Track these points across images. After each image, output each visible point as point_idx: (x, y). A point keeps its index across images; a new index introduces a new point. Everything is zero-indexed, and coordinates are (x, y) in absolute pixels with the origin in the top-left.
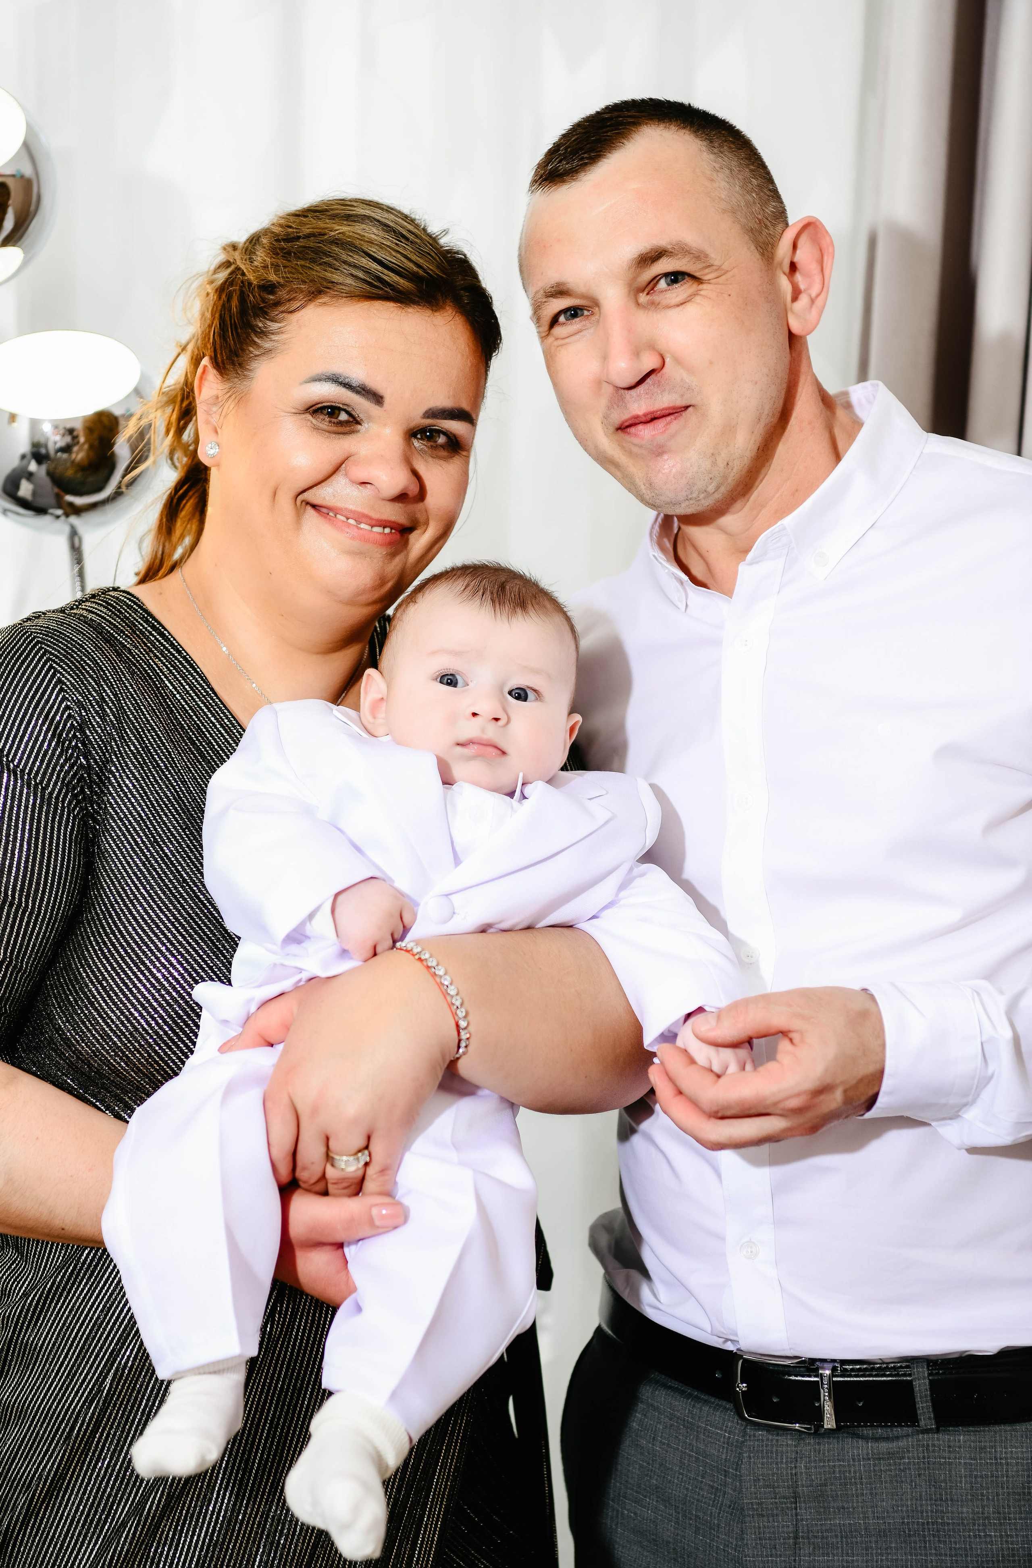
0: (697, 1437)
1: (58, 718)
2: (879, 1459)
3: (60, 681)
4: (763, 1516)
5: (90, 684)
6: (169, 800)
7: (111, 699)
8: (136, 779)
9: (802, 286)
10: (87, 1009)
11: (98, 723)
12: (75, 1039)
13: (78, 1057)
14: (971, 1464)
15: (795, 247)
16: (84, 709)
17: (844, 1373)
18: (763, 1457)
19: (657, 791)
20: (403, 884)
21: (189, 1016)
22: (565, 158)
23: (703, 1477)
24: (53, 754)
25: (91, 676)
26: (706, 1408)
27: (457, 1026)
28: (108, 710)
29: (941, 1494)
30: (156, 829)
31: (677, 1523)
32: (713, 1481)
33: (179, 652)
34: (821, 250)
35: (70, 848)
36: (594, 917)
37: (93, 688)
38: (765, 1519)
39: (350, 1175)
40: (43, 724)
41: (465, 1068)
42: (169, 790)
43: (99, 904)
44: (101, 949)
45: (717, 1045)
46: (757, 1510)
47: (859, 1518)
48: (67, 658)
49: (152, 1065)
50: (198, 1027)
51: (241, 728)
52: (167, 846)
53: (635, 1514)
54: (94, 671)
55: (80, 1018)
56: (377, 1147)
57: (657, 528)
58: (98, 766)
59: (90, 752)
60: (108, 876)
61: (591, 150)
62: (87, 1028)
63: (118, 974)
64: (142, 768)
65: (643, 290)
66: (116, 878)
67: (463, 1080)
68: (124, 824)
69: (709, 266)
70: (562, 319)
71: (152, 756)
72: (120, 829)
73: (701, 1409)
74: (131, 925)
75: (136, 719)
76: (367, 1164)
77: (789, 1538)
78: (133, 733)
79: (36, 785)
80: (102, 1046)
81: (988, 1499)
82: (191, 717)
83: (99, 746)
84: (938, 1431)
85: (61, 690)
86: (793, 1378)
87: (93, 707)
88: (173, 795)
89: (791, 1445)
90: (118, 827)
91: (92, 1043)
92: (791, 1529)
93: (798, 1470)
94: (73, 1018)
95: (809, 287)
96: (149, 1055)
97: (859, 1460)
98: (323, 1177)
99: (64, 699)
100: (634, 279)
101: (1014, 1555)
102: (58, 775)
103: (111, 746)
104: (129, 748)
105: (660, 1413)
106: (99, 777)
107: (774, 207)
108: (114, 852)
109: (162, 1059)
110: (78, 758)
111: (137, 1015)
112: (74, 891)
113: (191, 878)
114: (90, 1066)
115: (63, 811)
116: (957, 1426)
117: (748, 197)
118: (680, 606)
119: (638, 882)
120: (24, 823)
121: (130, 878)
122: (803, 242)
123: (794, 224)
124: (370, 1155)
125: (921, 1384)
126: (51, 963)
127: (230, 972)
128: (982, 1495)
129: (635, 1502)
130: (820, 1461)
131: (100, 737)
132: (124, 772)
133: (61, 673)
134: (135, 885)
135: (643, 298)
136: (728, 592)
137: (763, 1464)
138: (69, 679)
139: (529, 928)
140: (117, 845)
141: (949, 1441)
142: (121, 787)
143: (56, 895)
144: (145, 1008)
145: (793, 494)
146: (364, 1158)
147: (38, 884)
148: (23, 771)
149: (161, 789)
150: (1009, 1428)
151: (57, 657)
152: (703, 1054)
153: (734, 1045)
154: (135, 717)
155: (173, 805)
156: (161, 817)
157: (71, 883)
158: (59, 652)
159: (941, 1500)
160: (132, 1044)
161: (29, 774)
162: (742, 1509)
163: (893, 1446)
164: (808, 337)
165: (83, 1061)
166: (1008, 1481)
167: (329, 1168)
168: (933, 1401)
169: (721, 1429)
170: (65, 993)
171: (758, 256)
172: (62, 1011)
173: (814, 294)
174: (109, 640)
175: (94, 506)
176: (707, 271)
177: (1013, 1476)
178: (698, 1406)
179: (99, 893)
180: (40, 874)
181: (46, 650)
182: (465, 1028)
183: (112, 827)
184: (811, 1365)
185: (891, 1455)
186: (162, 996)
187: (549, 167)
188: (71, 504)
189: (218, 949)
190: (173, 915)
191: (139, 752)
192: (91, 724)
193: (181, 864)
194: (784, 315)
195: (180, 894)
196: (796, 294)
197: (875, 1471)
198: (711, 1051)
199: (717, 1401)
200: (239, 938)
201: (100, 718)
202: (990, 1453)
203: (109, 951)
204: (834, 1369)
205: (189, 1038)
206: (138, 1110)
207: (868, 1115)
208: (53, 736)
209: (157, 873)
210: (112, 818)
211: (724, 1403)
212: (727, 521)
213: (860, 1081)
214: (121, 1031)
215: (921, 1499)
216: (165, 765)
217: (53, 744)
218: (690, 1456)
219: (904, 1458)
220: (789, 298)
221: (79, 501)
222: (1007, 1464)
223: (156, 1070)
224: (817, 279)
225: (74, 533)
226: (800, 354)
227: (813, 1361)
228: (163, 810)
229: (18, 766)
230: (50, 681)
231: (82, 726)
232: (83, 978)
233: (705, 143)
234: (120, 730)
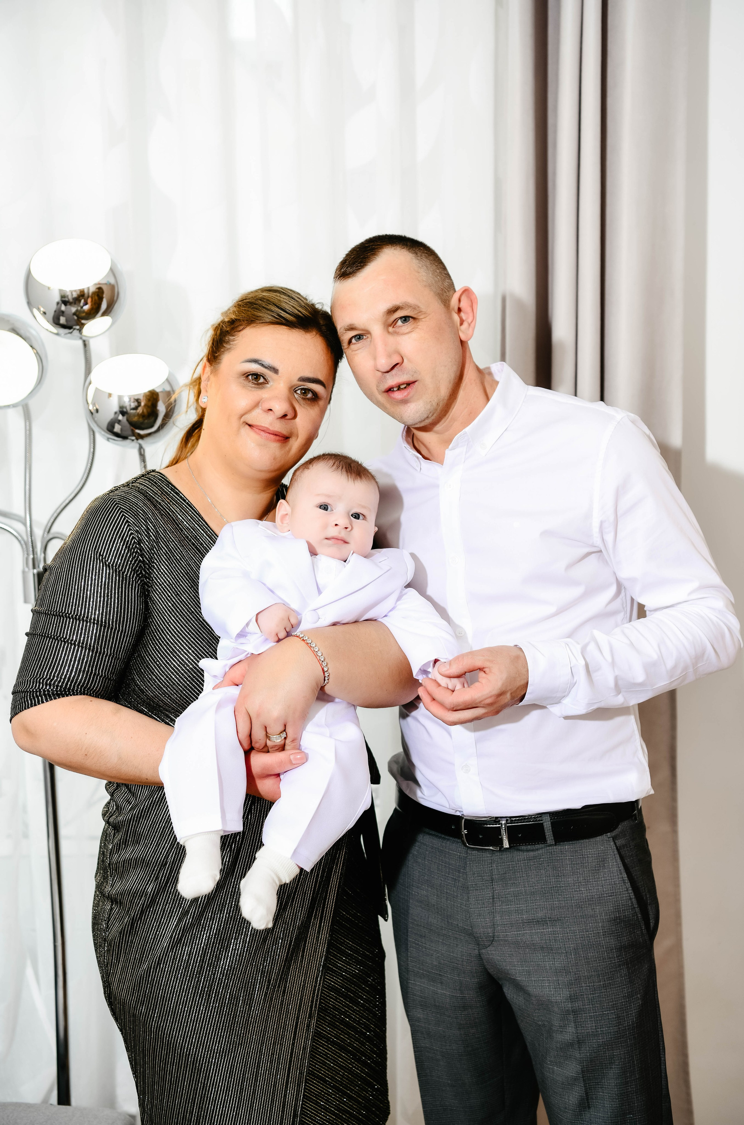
0: (445, 856)
1: (127, 539)
2: (530, 860)
3: (127, 521)
4: (477, 890)
5: (142, 522)
6: (183, 574)
7: (152, 529)
8: (167, 565)
9: (464, 318)
10: (150, 675)
11: (146, 540)
12: (145, 689)
13: (147, 698)
14: (571, 859)
15: (460, 301)
16: (140, 534)
17: (511, 822)
18: (476, 863)
19: (413, 556)
20: (295, 605)
21: (199, 676)
22: (351, 265)
23: (449, 874)
24: (126, 556)
25: (142, 518)
26: (448, 843)
27: (323, 670)
28: (151, 534)
29: (558, 874)
30: (177, 589)
31: (437, 896)
32: (453, 876)
33: (185, 501)
34: (471, 301)
35: (138, 599)
36: (386, 616)
37: (143, 523)
38: (479, 891)
39: (278, 744)
40: (121, 542)
41: (327, 689)
42: (183, 570)
43: (153, 626)
44: (155, 647)
45: (450, 677)
46: (475, 887)
47: (522, 888)
48: (130, 510)
49: (182, 700)
50: (203, 681)
51: (216, 535)
52: (183, 596)
53: (418, 893)
54: (143, 516)
55: (147, 680)
56: (289, 730)
57: (405, 433)
58: (148, 560)
59: (144, 554)
60: (156, 612)
61: (361, 262)
62: (150, 684)
63: (164, 658)
64: (169, 560)
65: (390, 325)
66: (160, 613)
67: (328, 695)
68: (162, 587)
69: (420, 312)
70: (353, 341)
71: (174, 554)
72: (161, 590)
73: (446, 843)
74: (169, 635)
75: (165, 537)
76: (285, 738)
77: (490, 899)
78: (164, 544)
79: (119, 571)
80: (159, 693)
81: (580, 874)
82: (192, 532)
83: (148, 551)
84: (556, 845)
85: (128, 525)
86: (489, 826)
87: (144, 532)
88: (185, 572)
89: (489, 857)
90: (159, 588)
91: (154, 691)
92: (491, 895)
93: (493, 868)
94: (144, 680)
95: (468, 318)
96: (181, 695)
97: (521, 861)
98: (266, 745)
99: (130, 530)
100: (386, 320)
101: (593, 898)
102: (130, 566)
103: (154, 551)
104: (162, 551)
105: (427, 846)
106: (149, 566)
107: (448, 282)
108: (159, 601)
109: (187, 697)
110: (138, 557)
111: (174, 677)
112: (141, 620)
113: (195, 611)
114: (153, 702)
115: (133, 582)
116: (564, 842)
117: (436, 279)
118: (417, 469)
119: (404, 597)
120: (115, 590)
121: (167, 612)
122: (464, 299)
123: (459, 290)
124: (286, 735)
125: (547, 824)
126: (132, 654)
127: (216, 654)
128: (577, 872)
129: (418, 888)
130: (503, 863)
131: (148, 547)
132: (161, 563)
133: (128, 518)
134: (169, 616)
135: (391, 329)
136: (441, 462)
137: (476, 866)
138: (131, 520)
139: (356, 622)
140: (159, 597)
141: (561, 849)
142: (160, 570)
143: (133, 622)
144: (178, 674)
145: (469, 415)
146: (284, 735)
147: (124, 618)
148: (112, 565)
149: (179, 569)
150: (587, 841)
151: (126, 510)
152: (444, 681)
153: (459, 677)
154: (164, 536)
155: (185, 577)
156: (179, 583)
157: (139, 616)
158: (126, 508)
159: (559, 876)
160: (172, 691)
161: (116, 566)
162: (468, 887)
163: (536, 853)
164: (469, 342)
165: (150, 700)
166: (588, 865)
167: (268, 741)
168: (553, 831)
169: (456, 852)
170: (139, 668)
171: (443, 306)
172: (138, 677)
173: (470, 322)
174: (150, 499)
175: (149, 435)
176: (419, 314)
177: (590, 863)
178: (445, 842)
179: (152, 620)
180: (124, 613)
181: (120, 507)
182: (327, 671)
183: (156, 589)
184: (497, 820)
185: (535, 857)
186: (185, 668)
187: (342, 271)
188: (139, 434)
189: (211, 644)
190: (188, 629)
191: (167, 552)
192: (143, 540)
193: (190, 604)
194: (456, 332)
195: (191, 618)
196: (462, 322)
197: (528, 865)
198: (447, 680)
199: (453, 839)
200: (220, 637)
201: (147, 537)
202: (580, 853)
203: (159, 647)
204: (507, 820)
205: (199, 687)
206: (177, 720)
207: (521, 704)
208: (126, 547)
209: (179, 609)
210: (156, 584)
211: (456, 840)
212: (438, 428)
213: (518, 688)
214: (167, 685)
215: (550, 877)
216: (180, 558)
217: (126, 551)
218: (442, 865)
219: (541, 858)
220: (459, 324)
221: (142, 432)
222: (588, 857)
223: (184, 702)
224: (471, 315)
225: (141, 448)
226: (466, 349)
227: (497, 818)
228: (180, 579)
229: (110, 563)
230: (123, 522)
231: (140, 542)
232: (147, 661)
233: (414, 255)
234: (157, 543)
